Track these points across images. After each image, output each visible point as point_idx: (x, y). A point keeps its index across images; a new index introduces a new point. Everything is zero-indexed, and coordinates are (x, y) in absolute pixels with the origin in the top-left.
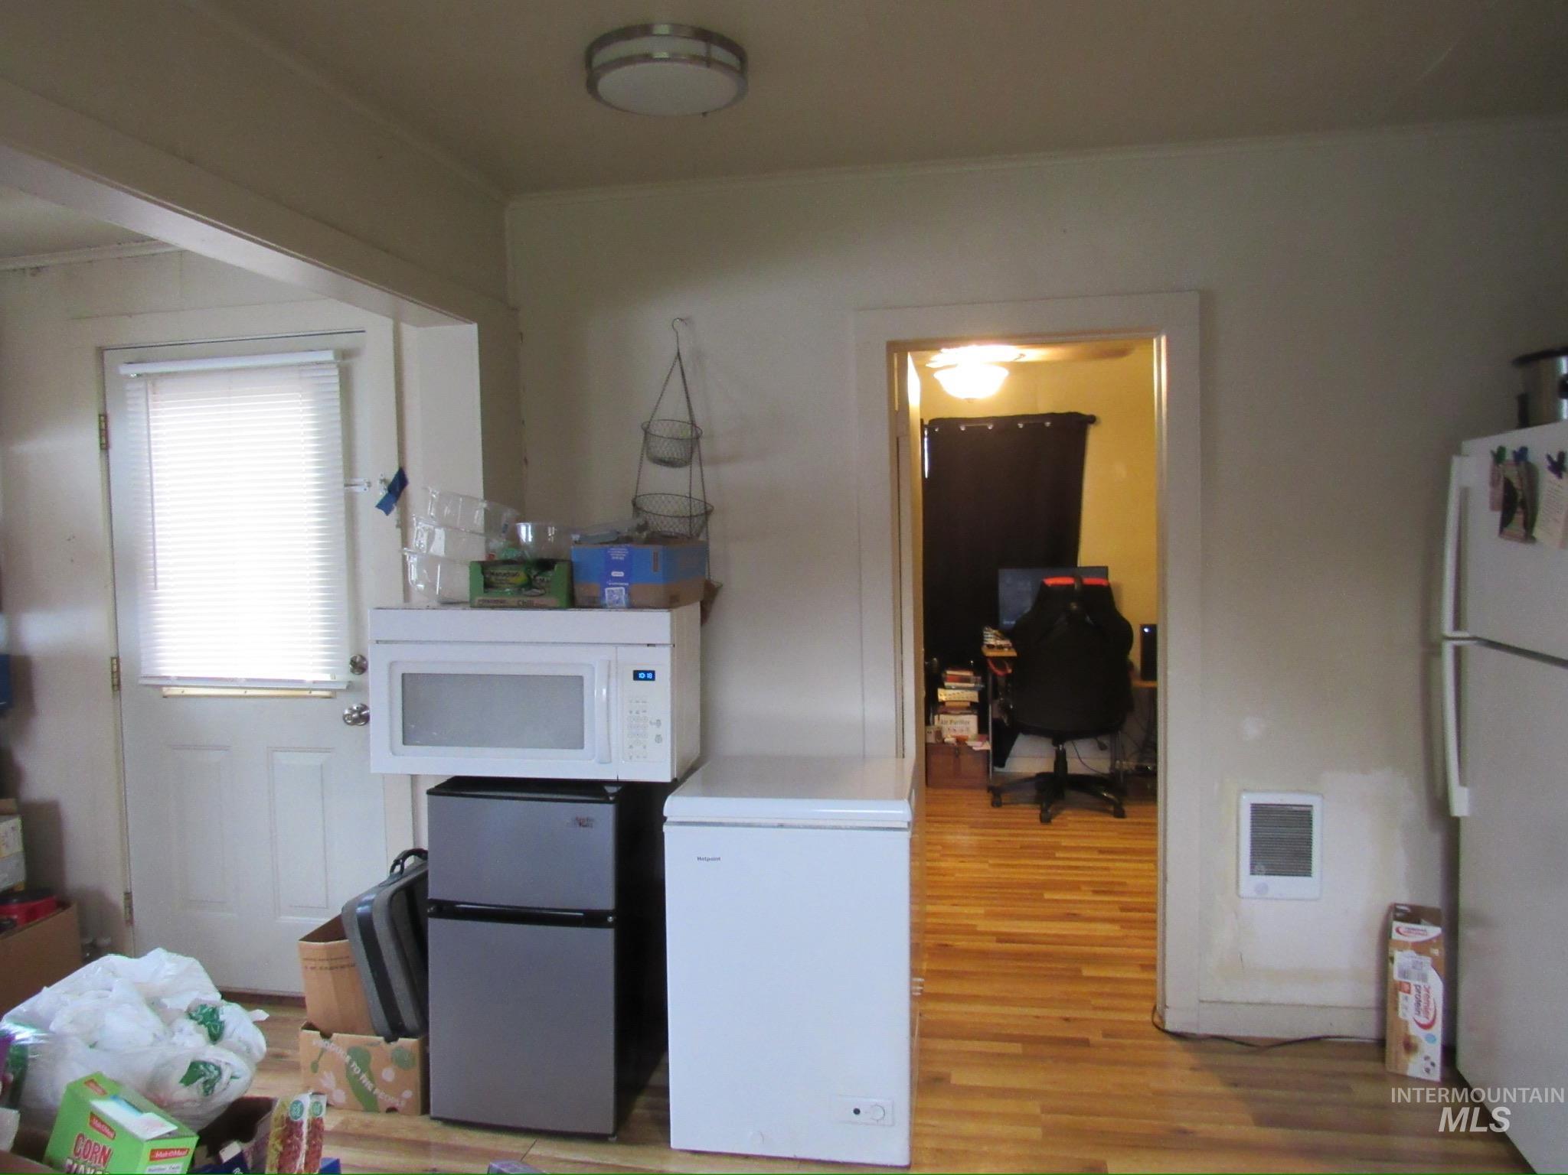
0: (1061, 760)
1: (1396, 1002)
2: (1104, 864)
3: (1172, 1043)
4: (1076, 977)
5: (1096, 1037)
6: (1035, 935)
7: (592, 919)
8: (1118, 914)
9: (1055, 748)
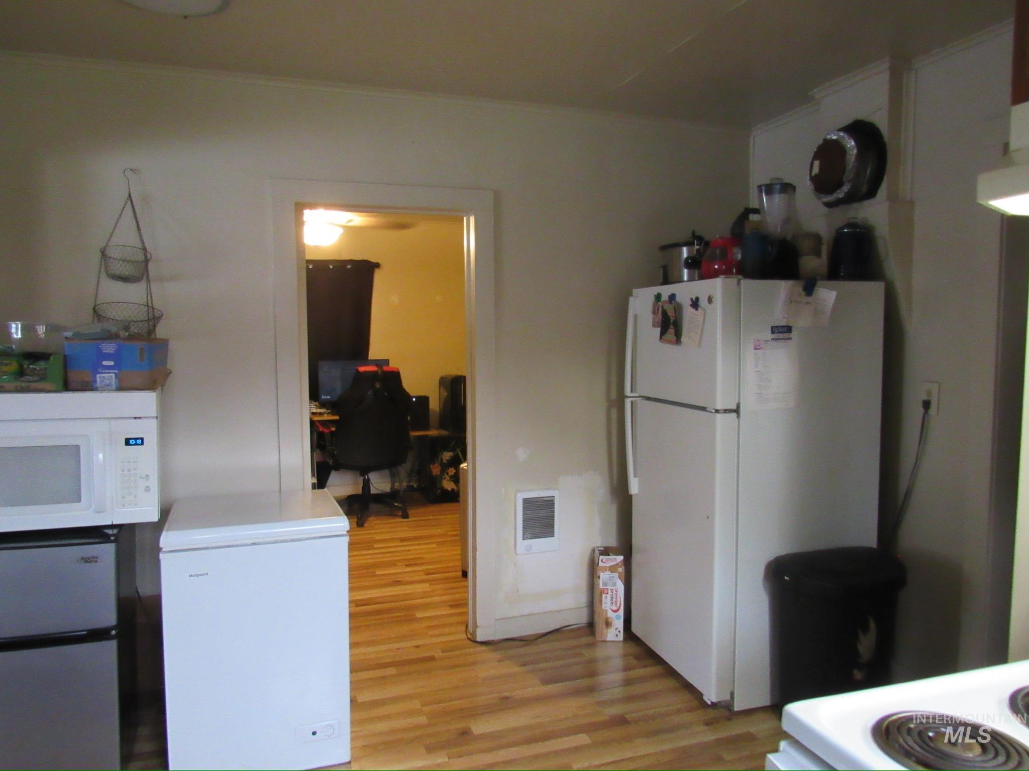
0: (366, 485)
1: (601, 601)
2: (407, 548)
3: (483, 648)
4: (411, 619)
5: (438, 654)
6: (377, 598)
7: (97, 635)
8: (425, 577)
9: (362, 478)
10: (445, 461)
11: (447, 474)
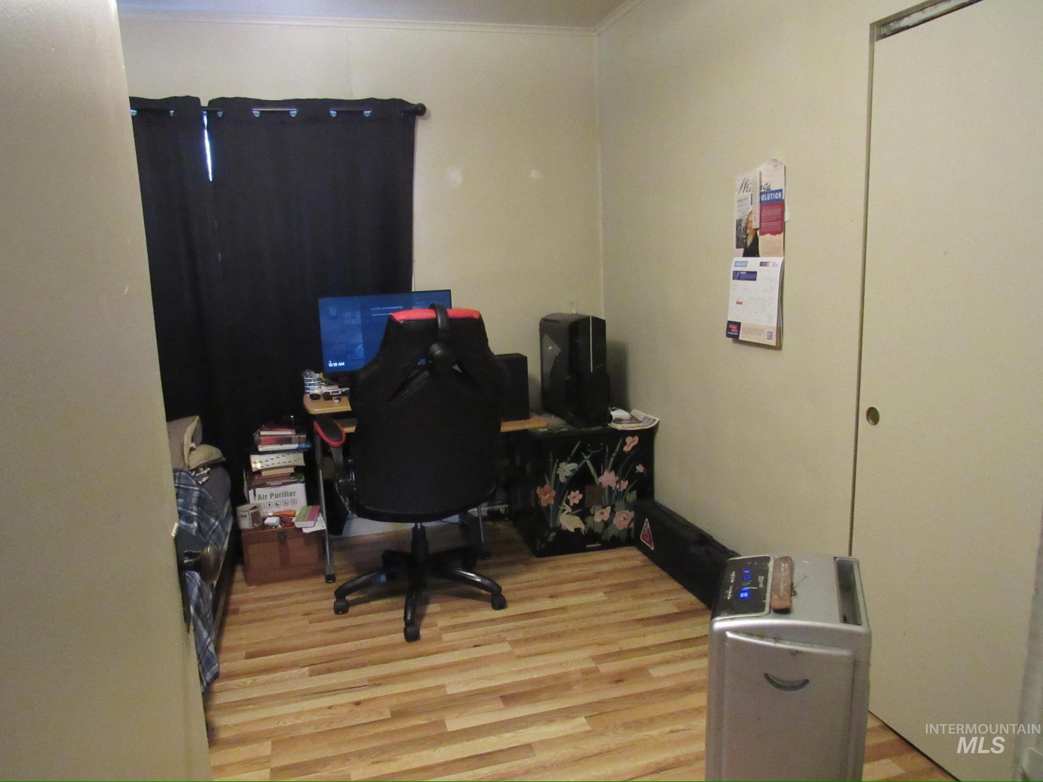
10: (562, 479)
11: (568, 502)
